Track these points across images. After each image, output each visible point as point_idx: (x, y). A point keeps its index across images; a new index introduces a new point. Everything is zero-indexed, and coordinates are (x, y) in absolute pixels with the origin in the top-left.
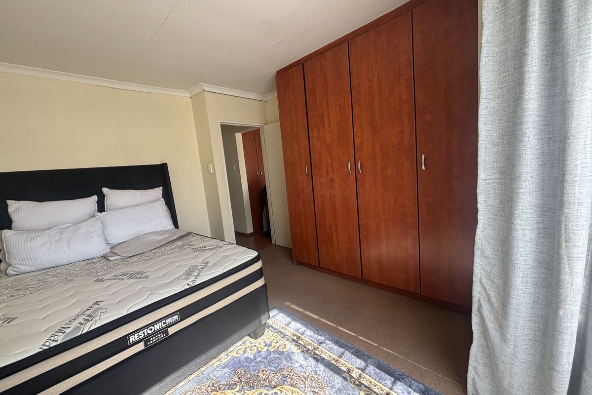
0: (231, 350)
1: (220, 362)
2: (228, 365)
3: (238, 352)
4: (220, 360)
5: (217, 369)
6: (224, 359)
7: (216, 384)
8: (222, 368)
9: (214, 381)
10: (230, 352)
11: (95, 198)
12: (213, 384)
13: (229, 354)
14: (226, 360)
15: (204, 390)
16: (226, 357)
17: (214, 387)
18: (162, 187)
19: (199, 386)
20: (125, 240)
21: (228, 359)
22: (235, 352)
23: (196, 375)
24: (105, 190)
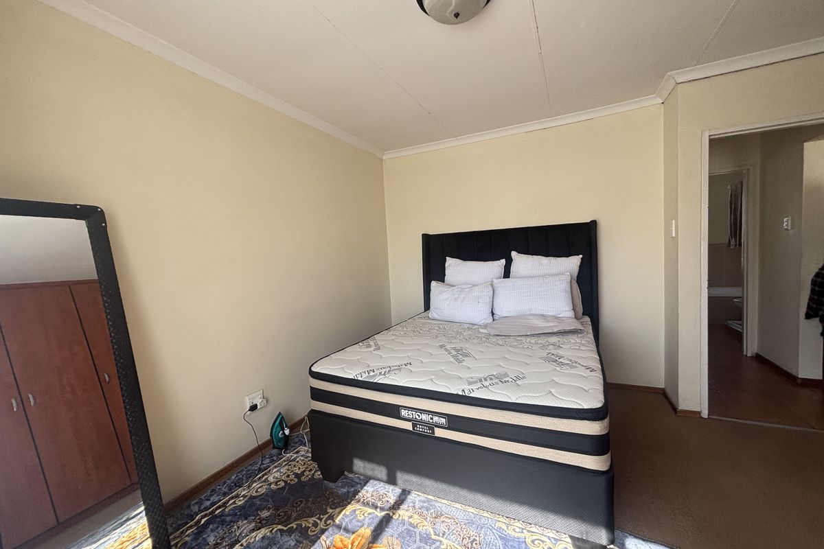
0: (531, 529)
1: (505, 527)
2: (509, 541)
3: (536, 542)
4: (508, 525)
5: (494, 531)
6: (514, 530)
7: (476, 544)
8: (500, 536)
9: (477, 539)
10: (529, 531)
11: (503, 261)
12: (475, 540)
13: (524, 531)
14: (513, 534)
15: (462, 535)
16: (517, 530)
17: (472, 544)
18: (581, 256)
19: (464, 526)
20: (509, 315)
21: (516, 535)
22: (535, 537)
23: (475, 512)
24: (514, 254)
